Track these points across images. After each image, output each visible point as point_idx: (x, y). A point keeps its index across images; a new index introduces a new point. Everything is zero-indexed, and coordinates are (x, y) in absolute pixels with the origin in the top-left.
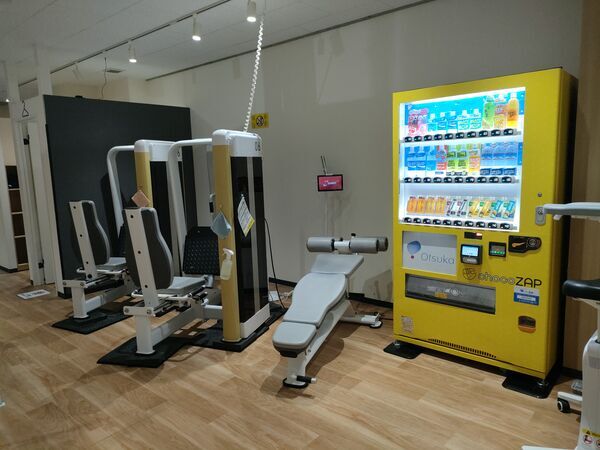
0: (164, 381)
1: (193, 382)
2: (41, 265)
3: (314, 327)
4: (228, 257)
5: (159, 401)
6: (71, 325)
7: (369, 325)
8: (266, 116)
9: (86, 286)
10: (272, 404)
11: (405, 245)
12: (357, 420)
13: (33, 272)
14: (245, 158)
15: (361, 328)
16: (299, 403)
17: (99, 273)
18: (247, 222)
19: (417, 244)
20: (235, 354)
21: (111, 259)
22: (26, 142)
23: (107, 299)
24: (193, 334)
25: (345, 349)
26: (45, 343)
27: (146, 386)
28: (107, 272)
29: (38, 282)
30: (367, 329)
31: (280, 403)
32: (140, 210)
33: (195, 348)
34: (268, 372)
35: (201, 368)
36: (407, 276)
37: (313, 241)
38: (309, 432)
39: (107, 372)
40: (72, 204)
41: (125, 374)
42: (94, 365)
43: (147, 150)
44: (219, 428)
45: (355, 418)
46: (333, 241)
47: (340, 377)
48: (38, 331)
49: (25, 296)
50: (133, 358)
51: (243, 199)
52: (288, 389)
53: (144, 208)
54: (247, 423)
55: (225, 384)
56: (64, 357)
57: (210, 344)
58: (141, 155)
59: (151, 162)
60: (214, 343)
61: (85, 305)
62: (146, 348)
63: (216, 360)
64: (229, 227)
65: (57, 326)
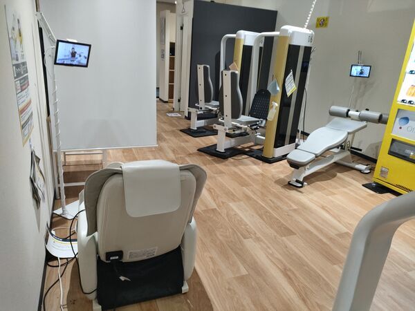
0: (226, 165)
1: (240, 170)
2: (179, 101)
3: (314, 156)
4: (274, 107)
5: (221, 172)
6: (189, 132)
7: (360, 171)
8: (327, 19)
9: (199, 113)
10: (279, 189)
11: (398, 119)
12: (324, 209)
13: (175, 104)
14: (299, 46)
15: (354, 171)
16: (293, 193)
17: (206, 108)
18: (292, 88)
19: (407, 119)
20: (267, 164)
21: (213, 102)
22: (182, 28)
23: (207, 123)
24: (247, 150)
25: (335, 178)
26: (176, 137)
27: (217, 165)
28: (210, 108)
29: (176, 109)
30: (358, 173)
31: (283, 190)
32: (230, 71)
33: (246, 156)
34: (282, 176)
35: (246, 165)
36: (393, 141)
37: (335, 108)
38: (292, 205)
39: (200, 155)
40: (198, 66)
41: (209, 158)
42: (195, 151)
43: (243, 37)
44: (247, 190)
45: (323, 208)
46: (349, 110)
47: (325, 189)
48: (173, 131)
49: (170, 115)
50: (214, 152)
51: (291, 73)
52: (290, 185)
53: (233, 71)
54: (262, 193)
55: (257, 175)
56: (183, 144)
57: (255, 156)
58: (239, 40)
59: (244, 46)
60: (257, 156)
61: (196, 124)
62: (221, 149)
63: (255, 164)
64: (278, 89)
65: (182, 131)
